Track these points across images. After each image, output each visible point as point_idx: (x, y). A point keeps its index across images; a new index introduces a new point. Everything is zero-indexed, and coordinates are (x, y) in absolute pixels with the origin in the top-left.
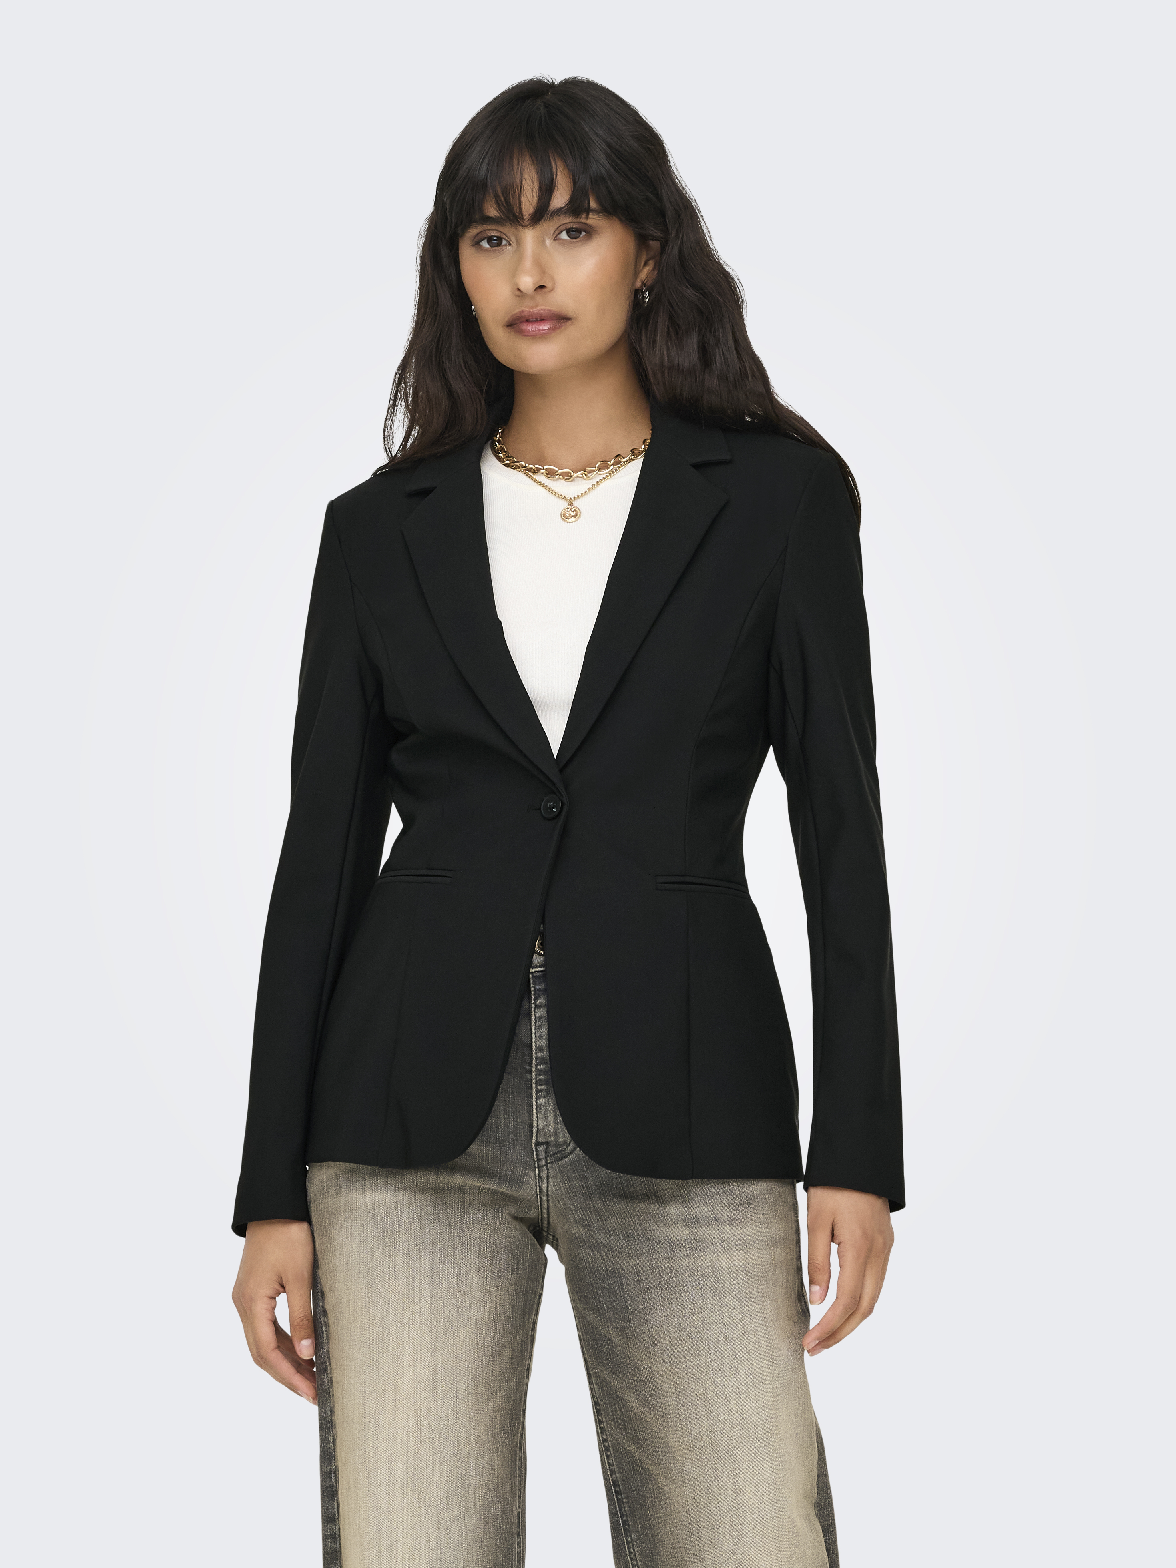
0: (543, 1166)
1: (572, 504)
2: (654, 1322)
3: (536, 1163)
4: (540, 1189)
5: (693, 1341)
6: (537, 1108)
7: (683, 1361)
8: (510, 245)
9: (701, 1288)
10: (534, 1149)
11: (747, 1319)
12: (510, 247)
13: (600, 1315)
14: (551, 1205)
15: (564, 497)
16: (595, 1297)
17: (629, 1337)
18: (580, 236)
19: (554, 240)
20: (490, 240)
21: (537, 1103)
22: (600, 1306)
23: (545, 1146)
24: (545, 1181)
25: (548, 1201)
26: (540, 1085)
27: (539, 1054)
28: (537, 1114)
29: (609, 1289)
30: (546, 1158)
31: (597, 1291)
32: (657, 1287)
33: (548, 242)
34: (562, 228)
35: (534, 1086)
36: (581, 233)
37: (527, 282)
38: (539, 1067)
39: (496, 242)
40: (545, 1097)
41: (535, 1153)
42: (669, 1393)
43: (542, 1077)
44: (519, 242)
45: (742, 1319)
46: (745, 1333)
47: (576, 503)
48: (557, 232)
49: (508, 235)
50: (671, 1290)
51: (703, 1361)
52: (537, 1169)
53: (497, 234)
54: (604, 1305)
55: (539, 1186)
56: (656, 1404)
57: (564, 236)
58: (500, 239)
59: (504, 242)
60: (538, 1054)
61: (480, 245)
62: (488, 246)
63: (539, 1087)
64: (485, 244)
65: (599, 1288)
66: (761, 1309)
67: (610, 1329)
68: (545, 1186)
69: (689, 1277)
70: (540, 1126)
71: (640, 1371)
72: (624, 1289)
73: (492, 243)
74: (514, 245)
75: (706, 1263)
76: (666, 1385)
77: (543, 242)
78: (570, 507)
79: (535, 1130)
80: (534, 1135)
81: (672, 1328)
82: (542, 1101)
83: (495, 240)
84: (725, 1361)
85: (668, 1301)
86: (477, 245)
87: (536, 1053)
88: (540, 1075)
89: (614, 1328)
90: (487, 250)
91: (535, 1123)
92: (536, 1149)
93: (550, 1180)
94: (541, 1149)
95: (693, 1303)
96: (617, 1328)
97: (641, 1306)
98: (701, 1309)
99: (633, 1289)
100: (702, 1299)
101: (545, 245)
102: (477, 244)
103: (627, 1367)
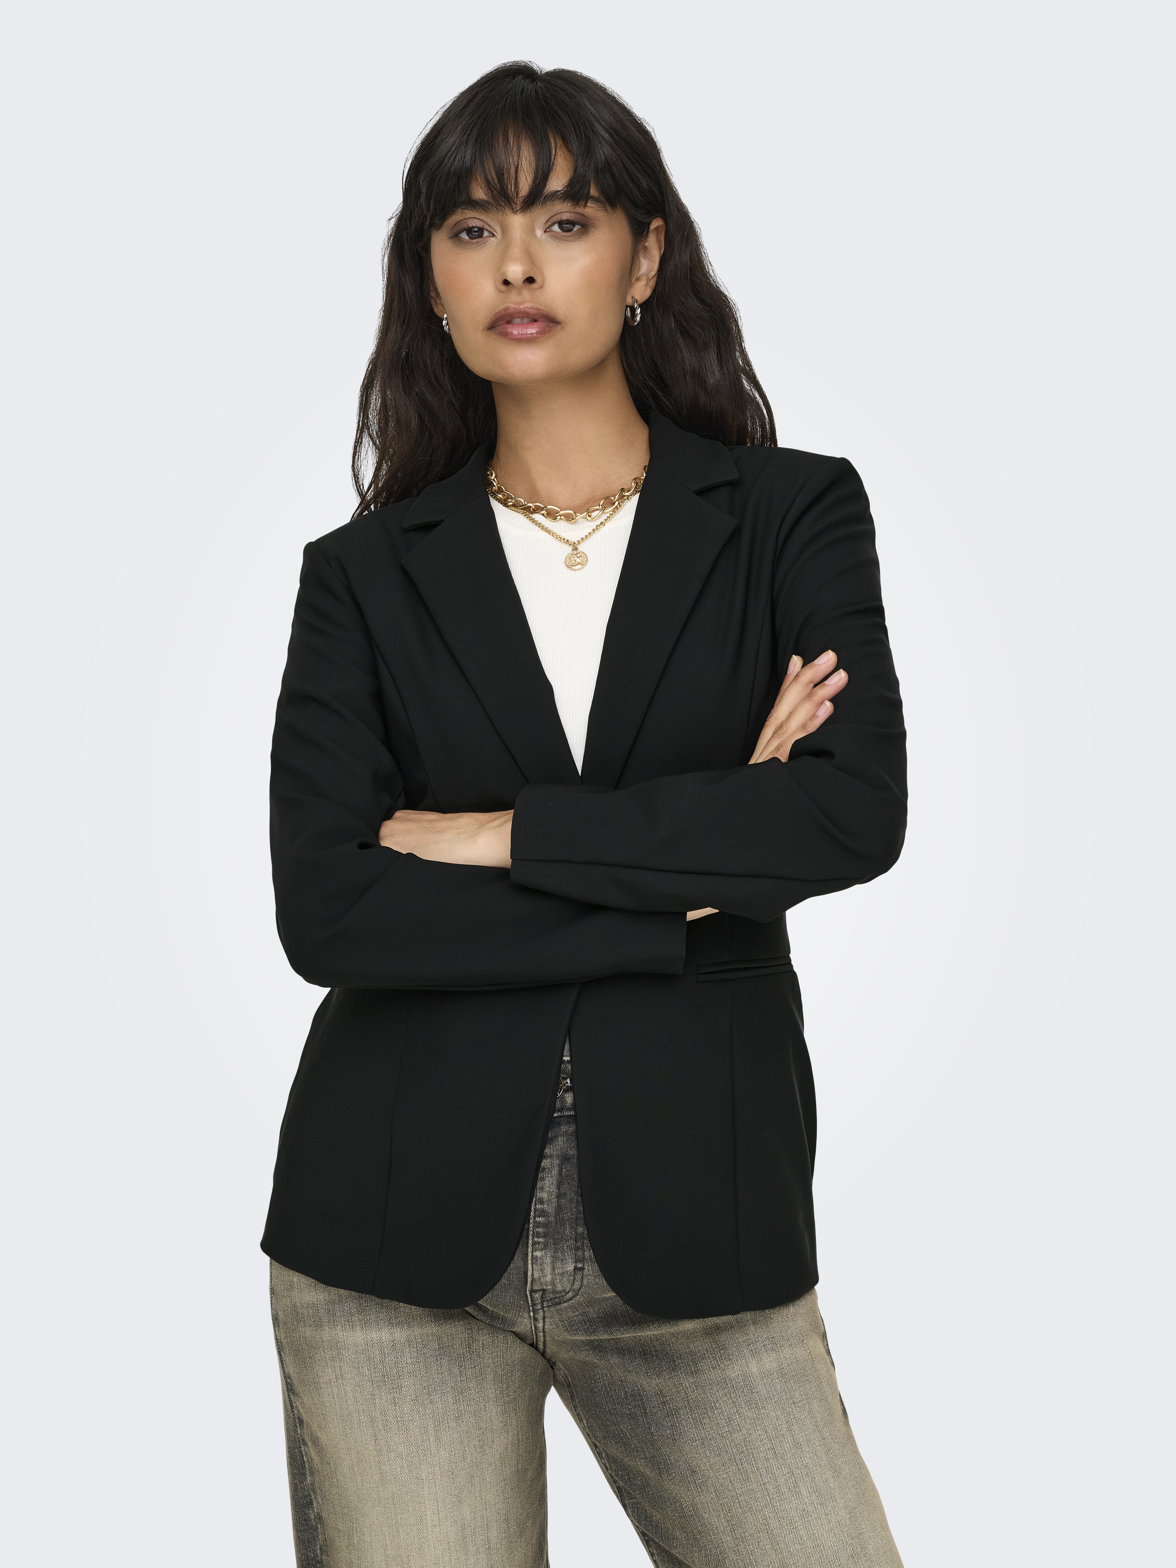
0: (539, 1310)
1: (576, 549)
2: (687, 1449)
3: (531, 1308)
4: (536, 1328)
5: (737, 1464)
6: (532, 1259)
7: (731, 1488)
8: (494, 235)
9: (734, 1402)
10: (529, 1296)
11: (795, 1428)
12: (493, 239)
13: (625, 1445)
14: (548, 1339)
15: (568, 541)
16: (615, 1425)
17: (661, 1466)
18: (573, 229)
19: (545, 231)
20: (469, 231)
21: (532, 1255)
22: (623, 1434)
23: (541, 1293)
24: (541, 1321)
25: (544, 1336)
26: (538, 1237)
27: (539, 1206)
28: (532, 1265)
29: (630, 1415)
30: (542, 1302)
31: (616, 1418)
32: (685, 1408)
33: (539, 232)
34: (555, 219)
35: (530, 1237)
36: (575, 226)
37: (515, 271)
38: (537, 1219)
39: (476, 233)
40: (542, 1250)
41: (529, 1299)
42: (721, 1528)
43: (540, 1230)
44: (505, 229)
45: (789, 1430)
46: (797, 1445)
47: (581, 548)
48: (549, 223)
49: (492, 224)
50: (702, 1409)
51: (755, 1486)
52: (531, 1313)
53: (478, 224)
54: (626, 1434)
55: (534, 1325)
56: (707, 1543)
57: (556, 228)
58: (481, 230)
59: (486, 234)
60: (537, 1206)
61: (459, 237)
62: (467, 238)
63: (536, 1239)
64: (464, 236)
65: (618, 1414)
66: (809, 1414)
67: (637, 1460)
68: (541, 1325)
69: (717, 1391)
70: (536, 1276)
71: (681, 1505)
72: (647, 1413)
73: (473, 235)
74: (499, 235)
75: (735, 1372)
76: (715, 1519)
77: (532, 231)
78: (575, 552)
79: (529, 1280)
80: (529, 1283)
81: (710, 1452)
82: (538, 1254)
83: (475, 231)
84: (781, 1481)
85: (701, 1421)
86: (455, 238)
87: (535, 1205)
88: (538, 1227)
89: (642, 1459)
90: (467, 242)
91: (530, 1273)
92: (531, 1296)
93: (547, 1320)
94: (537, 1296)
95: (729, 1420)
96: (646, 1458)
97: (668, 1432)
98: (739, 1425)
99: (658, 1412)
100: (739, 1414)
101: (535, 236)
102: (455, 236)
103: (665, 1502)
